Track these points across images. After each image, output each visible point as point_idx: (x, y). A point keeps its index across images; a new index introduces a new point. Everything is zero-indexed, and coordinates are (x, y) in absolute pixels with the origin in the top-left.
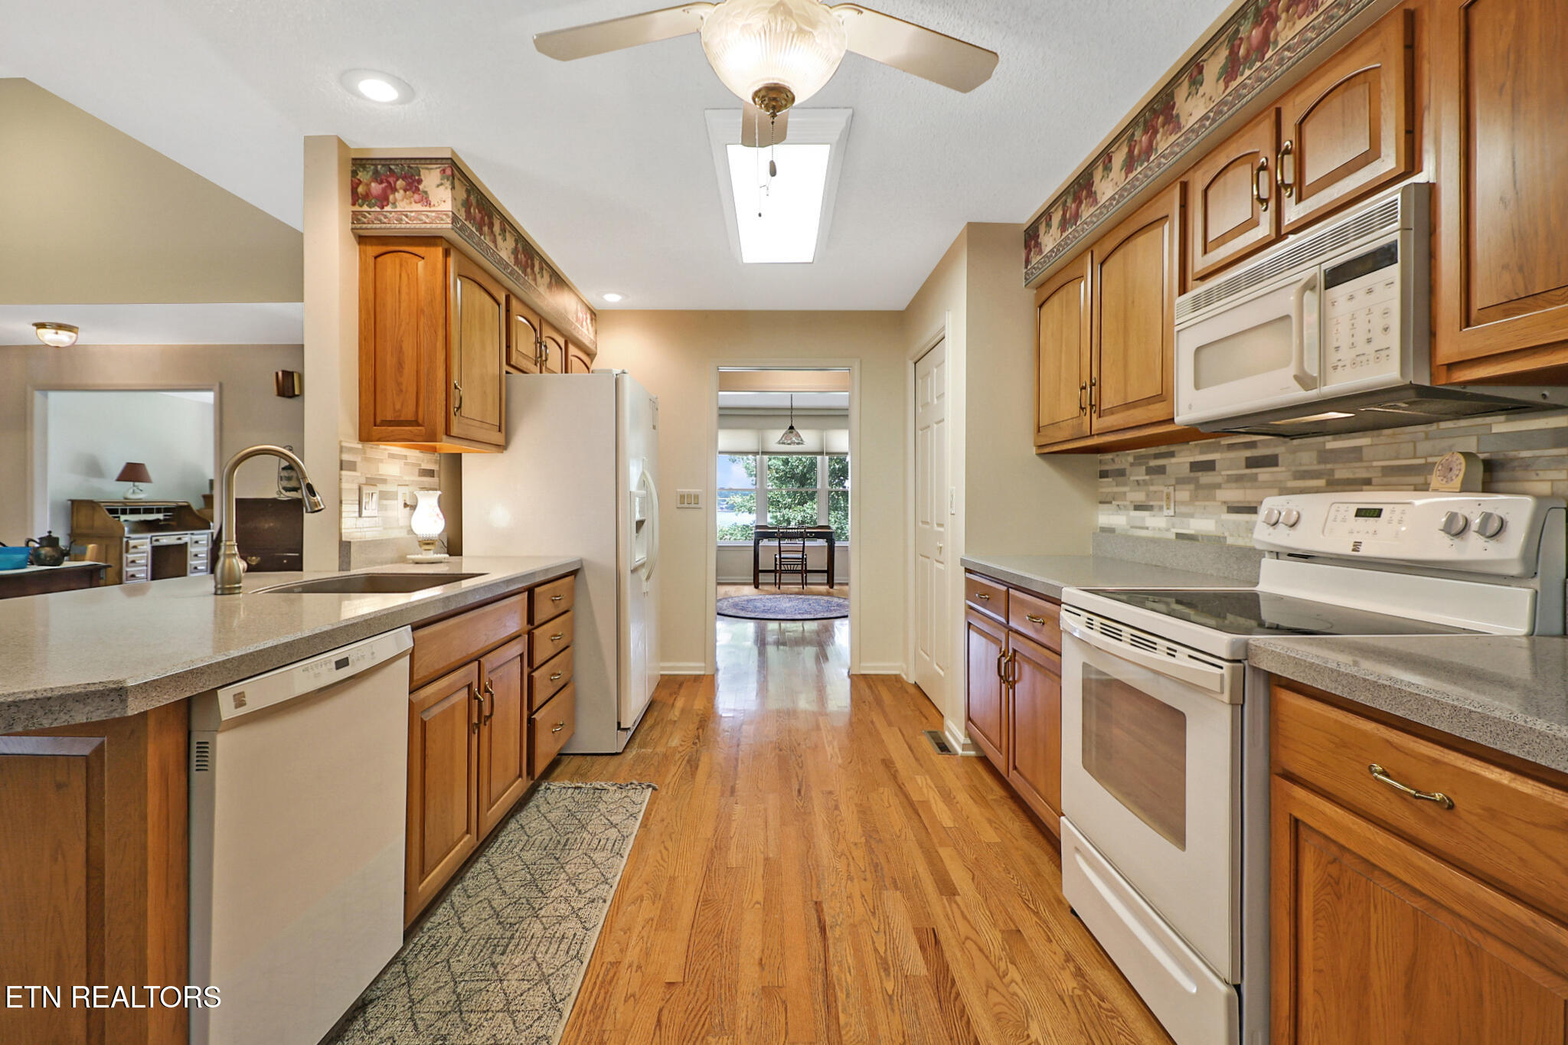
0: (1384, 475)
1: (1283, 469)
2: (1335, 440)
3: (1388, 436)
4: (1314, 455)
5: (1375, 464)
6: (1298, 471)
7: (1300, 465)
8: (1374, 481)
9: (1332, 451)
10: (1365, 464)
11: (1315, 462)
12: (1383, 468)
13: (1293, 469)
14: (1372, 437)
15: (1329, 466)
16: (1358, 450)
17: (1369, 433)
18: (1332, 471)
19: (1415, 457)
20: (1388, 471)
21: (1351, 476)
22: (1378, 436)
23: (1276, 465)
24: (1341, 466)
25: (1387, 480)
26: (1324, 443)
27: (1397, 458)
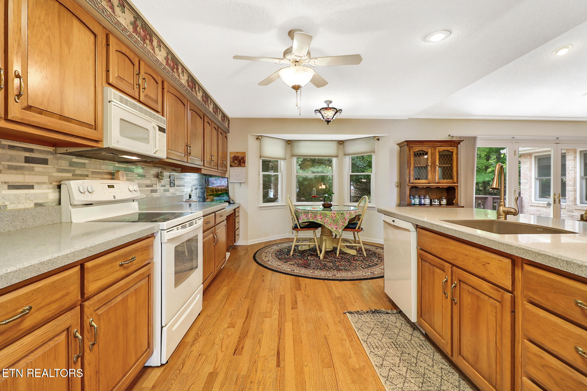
0: (92, 174)
1: (51, 167)
2: (76, 158)
3: (93, 161)
4: (68, 163)
5: (90, 170)
6: (59, 169)
7: (61, 166)
8: (89, 176)
9: (75, 163)
10: (86, 169)
11: (68, 166)
12: (92, 171)
13: (57, 167)
14: (89, 160)
15: (74, 168)
16: (84, 164)
17: (88, 159)
18: (75, 170)
19: (100, 170)
20: (93, 173)
21: (82, 173)
22: (91, 160)
23: (47, 164)
24: (78, 169)
25: (93, 176)
26: (72, 159)
27: (96, 169)
